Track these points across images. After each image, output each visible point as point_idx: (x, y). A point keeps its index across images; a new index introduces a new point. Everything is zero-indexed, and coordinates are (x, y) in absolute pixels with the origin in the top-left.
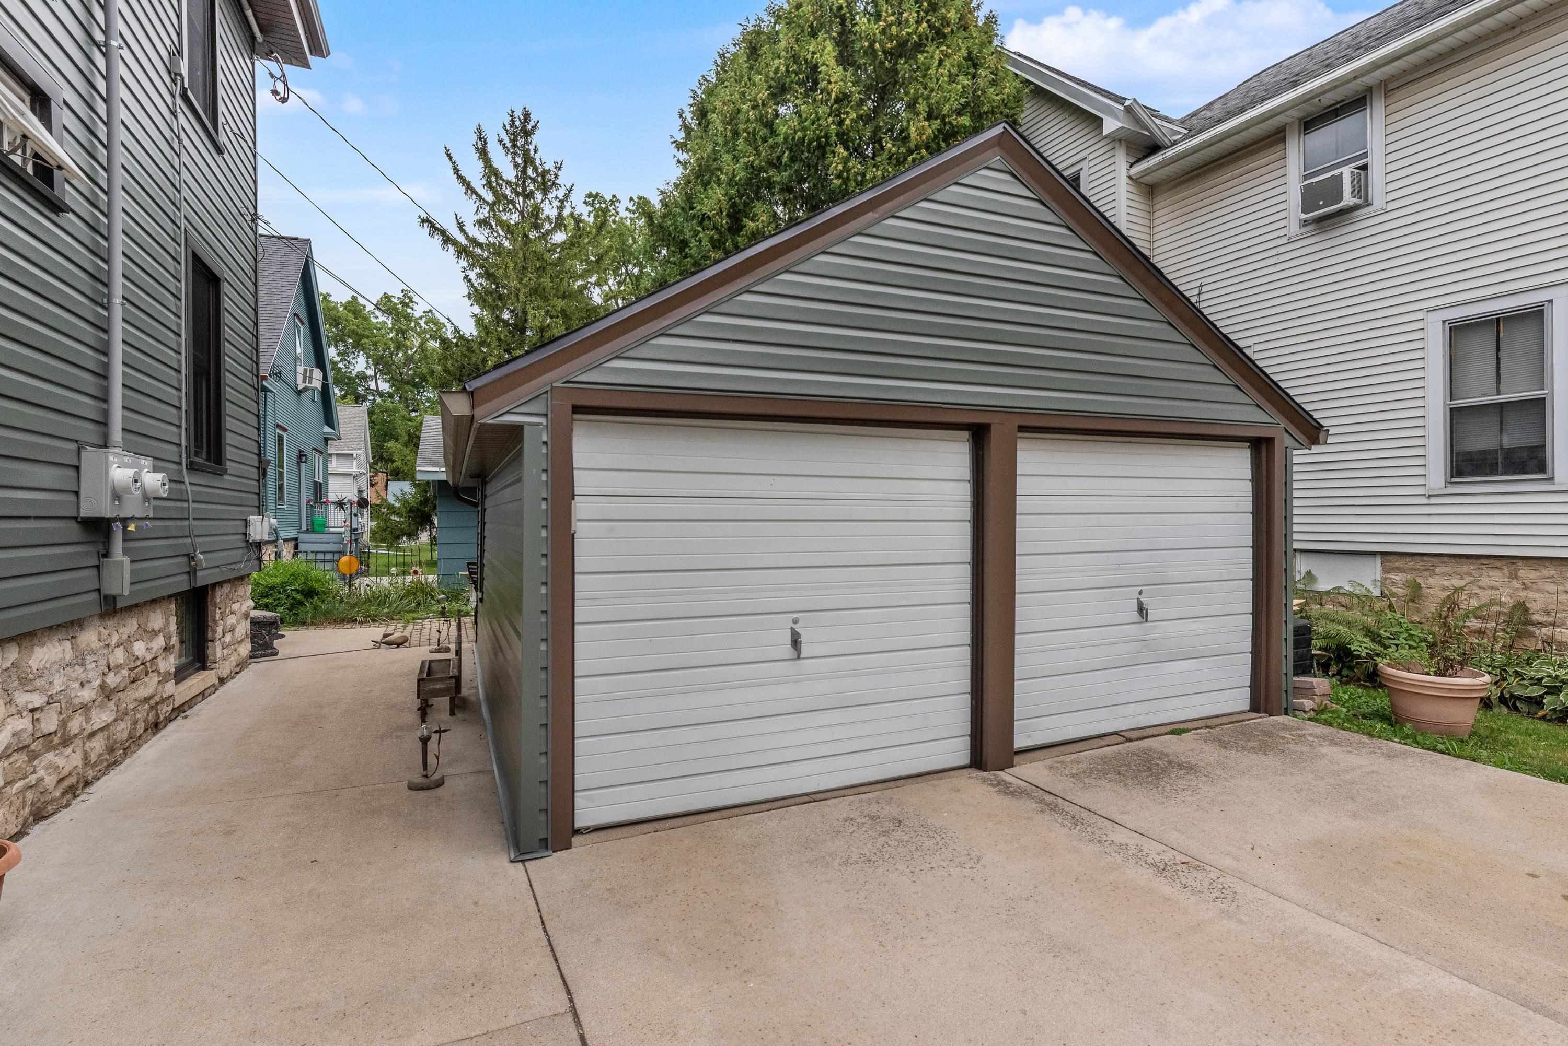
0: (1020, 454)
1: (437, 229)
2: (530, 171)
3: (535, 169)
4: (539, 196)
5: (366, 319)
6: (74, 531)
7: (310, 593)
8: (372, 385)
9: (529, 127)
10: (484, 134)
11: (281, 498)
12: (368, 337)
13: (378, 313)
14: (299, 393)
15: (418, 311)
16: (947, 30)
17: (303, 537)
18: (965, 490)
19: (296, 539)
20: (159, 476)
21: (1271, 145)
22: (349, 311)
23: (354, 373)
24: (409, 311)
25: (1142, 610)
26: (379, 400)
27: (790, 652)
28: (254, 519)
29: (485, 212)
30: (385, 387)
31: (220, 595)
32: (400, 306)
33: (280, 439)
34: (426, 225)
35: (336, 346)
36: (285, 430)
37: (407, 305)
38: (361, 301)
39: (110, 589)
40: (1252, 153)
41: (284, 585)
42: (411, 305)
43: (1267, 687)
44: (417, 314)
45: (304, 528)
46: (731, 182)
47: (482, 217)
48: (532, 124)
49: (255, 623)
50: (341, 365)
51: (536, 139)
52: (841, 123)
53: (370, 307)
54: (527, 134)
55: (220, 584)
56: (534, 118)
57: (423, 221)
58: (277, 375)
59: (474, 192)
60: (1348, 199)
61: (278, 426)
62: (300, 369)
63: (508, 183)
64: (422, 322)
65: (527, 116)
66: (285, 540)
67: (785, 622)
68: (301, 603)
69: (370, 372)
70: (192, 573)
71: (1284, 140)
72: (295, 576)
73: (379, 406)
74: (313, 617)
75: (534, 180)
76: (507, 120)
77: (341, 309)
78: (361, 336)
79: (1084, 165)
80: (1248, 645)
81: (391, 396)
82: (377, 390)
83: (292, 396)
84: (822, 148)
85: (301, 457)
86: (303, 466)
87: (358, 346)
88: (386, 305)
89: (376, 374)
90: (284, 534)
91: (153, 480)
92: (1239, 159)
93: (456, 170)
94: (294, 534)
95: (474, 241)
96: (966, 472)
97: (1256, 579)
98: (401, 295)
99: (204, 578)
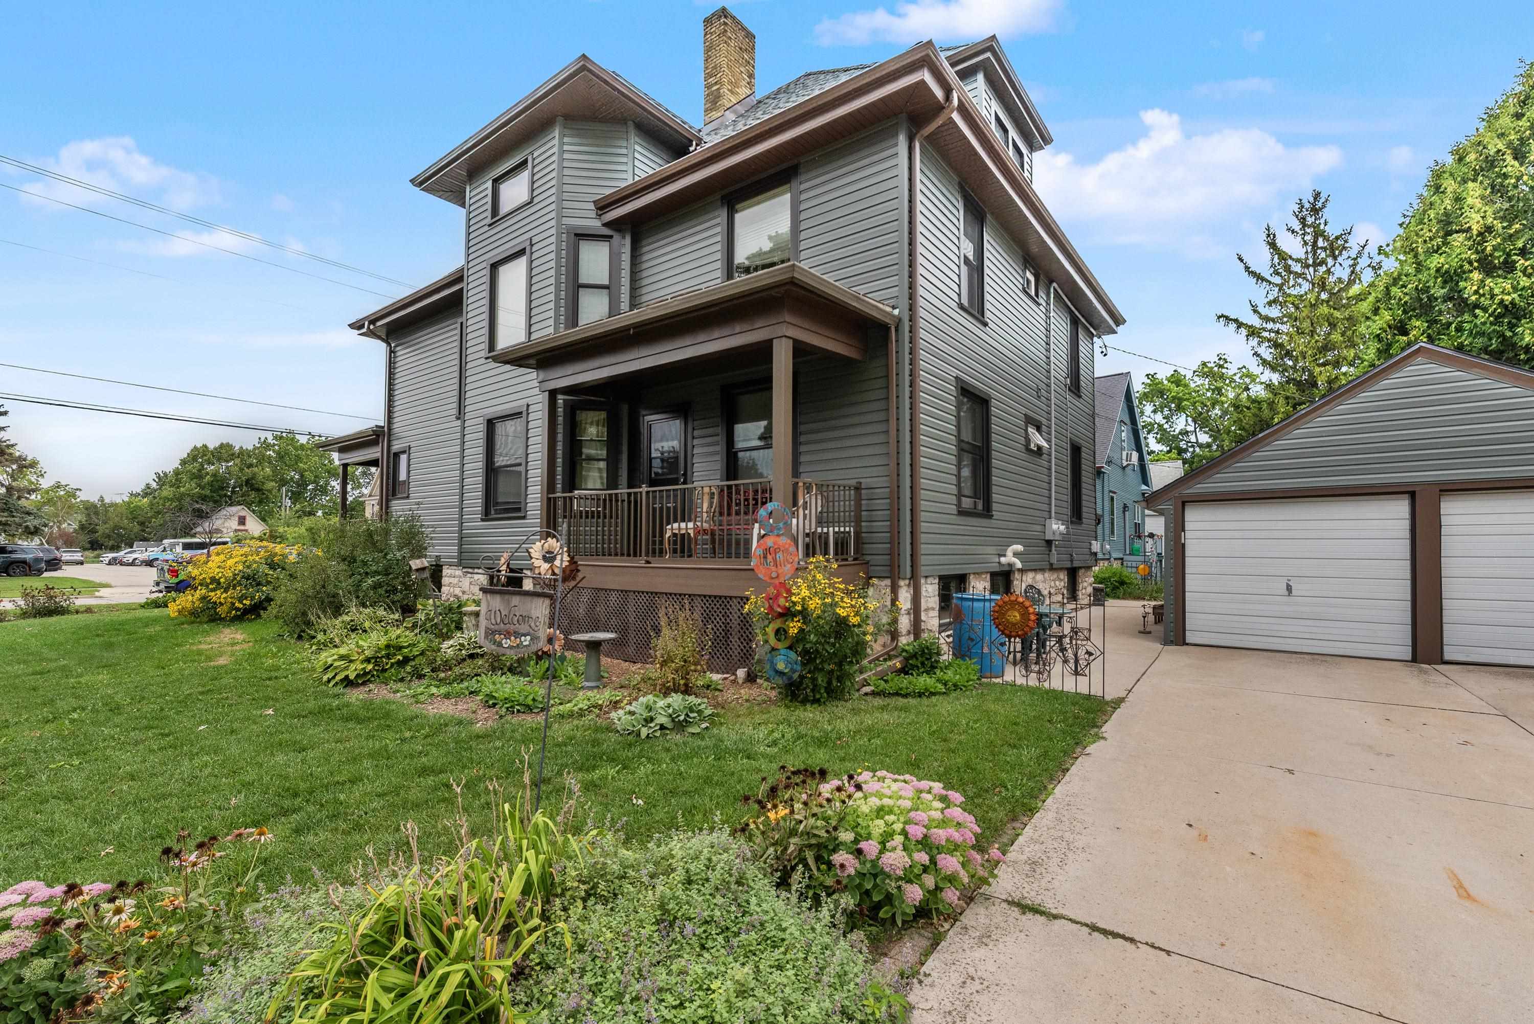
0: (1444, 504)
1: (1231, 320)
2: (1321, 243)
3: (1326, 238)
4: (1330, 261)
5: (1186, 386)
6: (1044, 543)
7: (1122, 583)
8: (1193, 439)
9: (1319, 205)
10: (1272, 231)
11: (1113, 533)
12: (1187, 400)
13: (1196, 379)
14: (1124, 468)
15: (1231, 370)
17: (1126, 558)
18: (1406, 524)
19: (1122, 559)
20: (1064, 527)
22: (1172, 382)
23: (1177, 431)
24: (1224, 371)
26: (1197, 450)
27: (1287, 593)
28: (1094, 542)
29: (1275, 293)
30: (1204, 438)
31: (1081, 572)
32: (1216, 369)
33: (1112, 498)
34: (1221, 319)
35: (1162, 412)
36: (1115, 493)
37: (1221, 366)
38: (1182, 372)
39: (1052, 562)
41: (1109, 578)
42: (1225, 365)
44: (1231, 373)
45: (1128, 552)
47: (1272, 298)
48: (1322, 200)
49: (1094, 589)
50: (1166, 426)
51: (1326, 214)
53: (1189, 375)
54: (1315, 211)
55: (1080, 568)
56: (1323, 196)
57: (1219, 317)
58: (1109, 462)
59: (1263, 279)
61: (1111, 491)
62: (1124, 453)
63: (1298, 260)
64: (1237, 378)
65: (1317, 196)
66: (1115, 559)
67: (1285, 580)
68: (1118, 588)
69: (1190, 428)
70: (1072, 561)
72: (1115, 574)
73: (1198, 456)
74: (1124, 594)
75: (1324, 249)
76: (1296, 208)
77: (1166, 382)
78: (1181, 400)
81: (1209, 445)
82: (1197, 442)
83: (1120, 470)
85: (1125, 508)
86: (1127, 513)
87: (1180, 408)
88: (1205, 371)
89: (1195, 428)
90: (1115, 555)
91: (1062, 528)
93: (1247, 268)
94: (1121, 556)
95: (1267, 319)
96: (1405, 515)
98: (1216, 359)
99: (1076, 564)
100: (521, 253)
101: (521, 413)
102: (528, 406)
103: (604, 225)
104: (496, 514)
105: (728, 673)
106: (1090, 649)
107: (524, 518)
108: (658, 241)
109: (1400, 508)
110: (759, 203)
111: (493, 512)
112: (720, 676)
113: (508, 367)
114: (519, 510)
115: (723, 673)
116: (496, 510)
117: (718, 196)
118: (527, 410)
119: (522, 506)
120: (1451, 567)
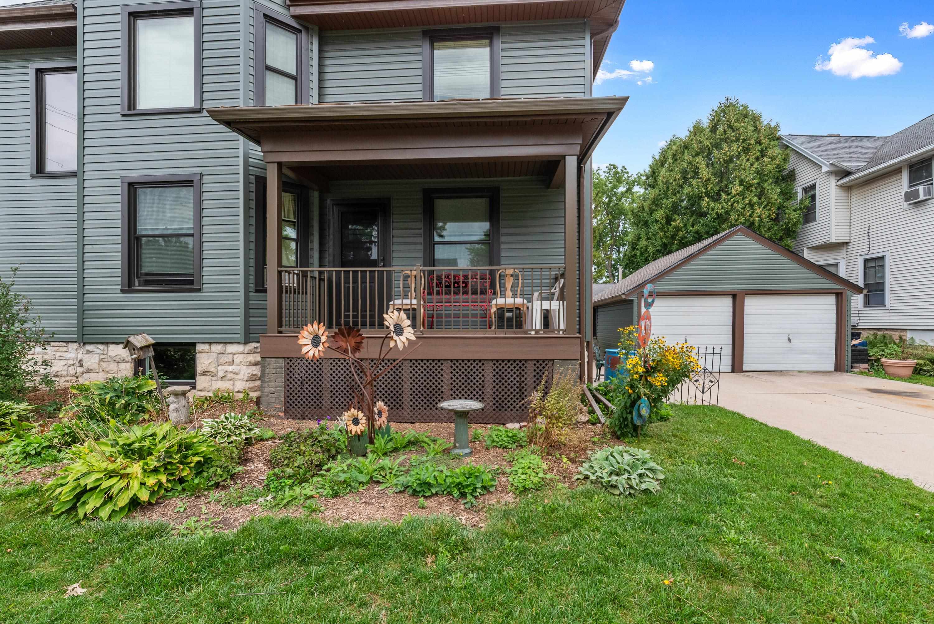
0: (746, 301)
16: (751, 147)
18: (731, 309)
21: (896, 174)
25: (789, 340)
40: (890, 176)
43: (840, 363)
46: (666, 208)
52: (707, 188)
60: (922, 197)
71: (901, 172)
79: (817, 180)
80: (834, 352)
84: (700, 198)
92: (885, 178)
96: (731, 305)
97: (837, 333)
100: (188, 12)
101: (192, 182)
102: (202, 175)
103: (294, 17)
104: (139, 285)
105: (522, 421)
106: (712, 379)
107: (199, 290)
108: (345, 50)
109: (727, 302)
110: (455, 47)
111: (137, 283)
112: (517, 426)
113: (222, 128)
114: (191, 282)
115: (518, 422)
116: (139, 281)
117: (419, 29)
118: (201, 179)
119: (195, 279)
120: (748, 329)
